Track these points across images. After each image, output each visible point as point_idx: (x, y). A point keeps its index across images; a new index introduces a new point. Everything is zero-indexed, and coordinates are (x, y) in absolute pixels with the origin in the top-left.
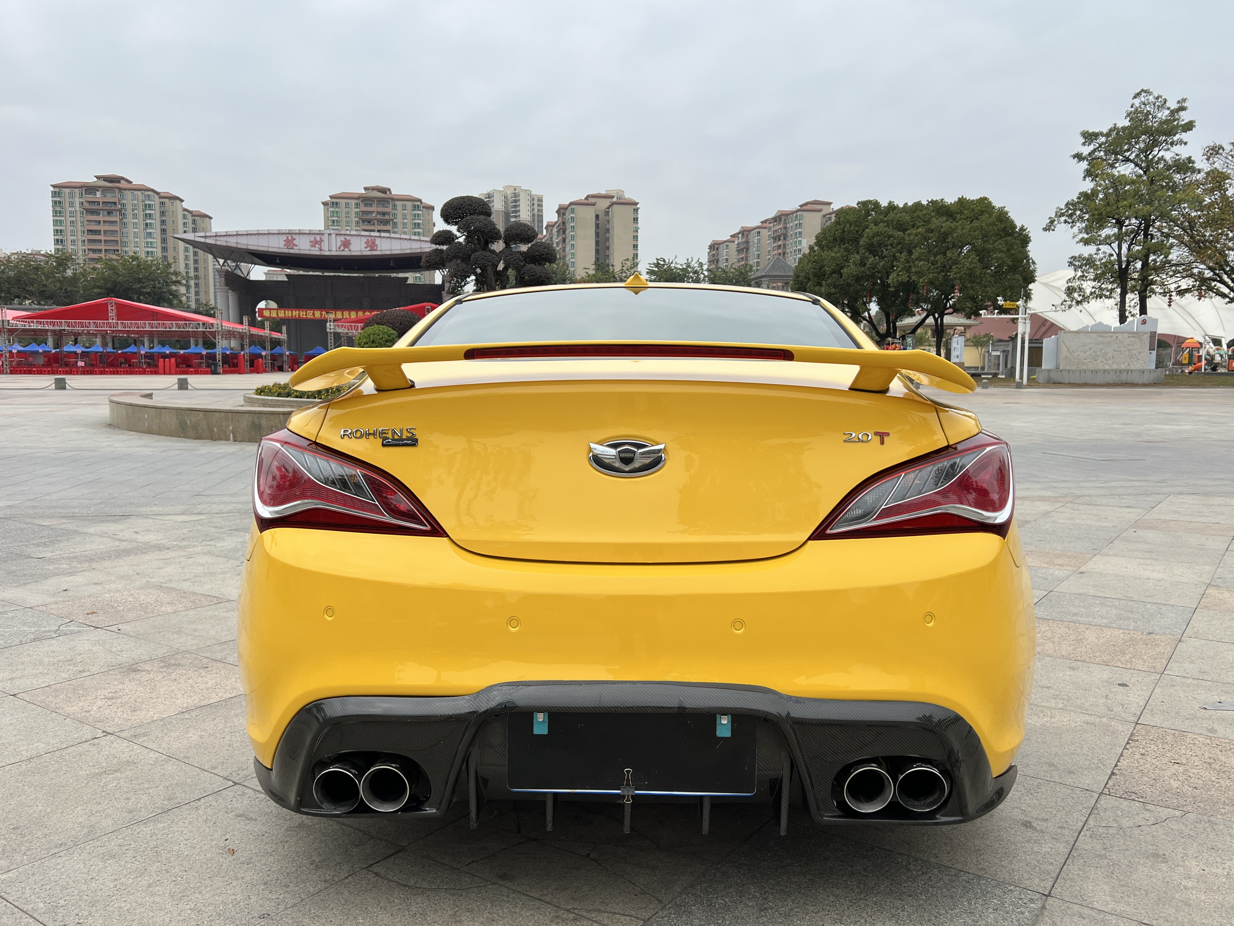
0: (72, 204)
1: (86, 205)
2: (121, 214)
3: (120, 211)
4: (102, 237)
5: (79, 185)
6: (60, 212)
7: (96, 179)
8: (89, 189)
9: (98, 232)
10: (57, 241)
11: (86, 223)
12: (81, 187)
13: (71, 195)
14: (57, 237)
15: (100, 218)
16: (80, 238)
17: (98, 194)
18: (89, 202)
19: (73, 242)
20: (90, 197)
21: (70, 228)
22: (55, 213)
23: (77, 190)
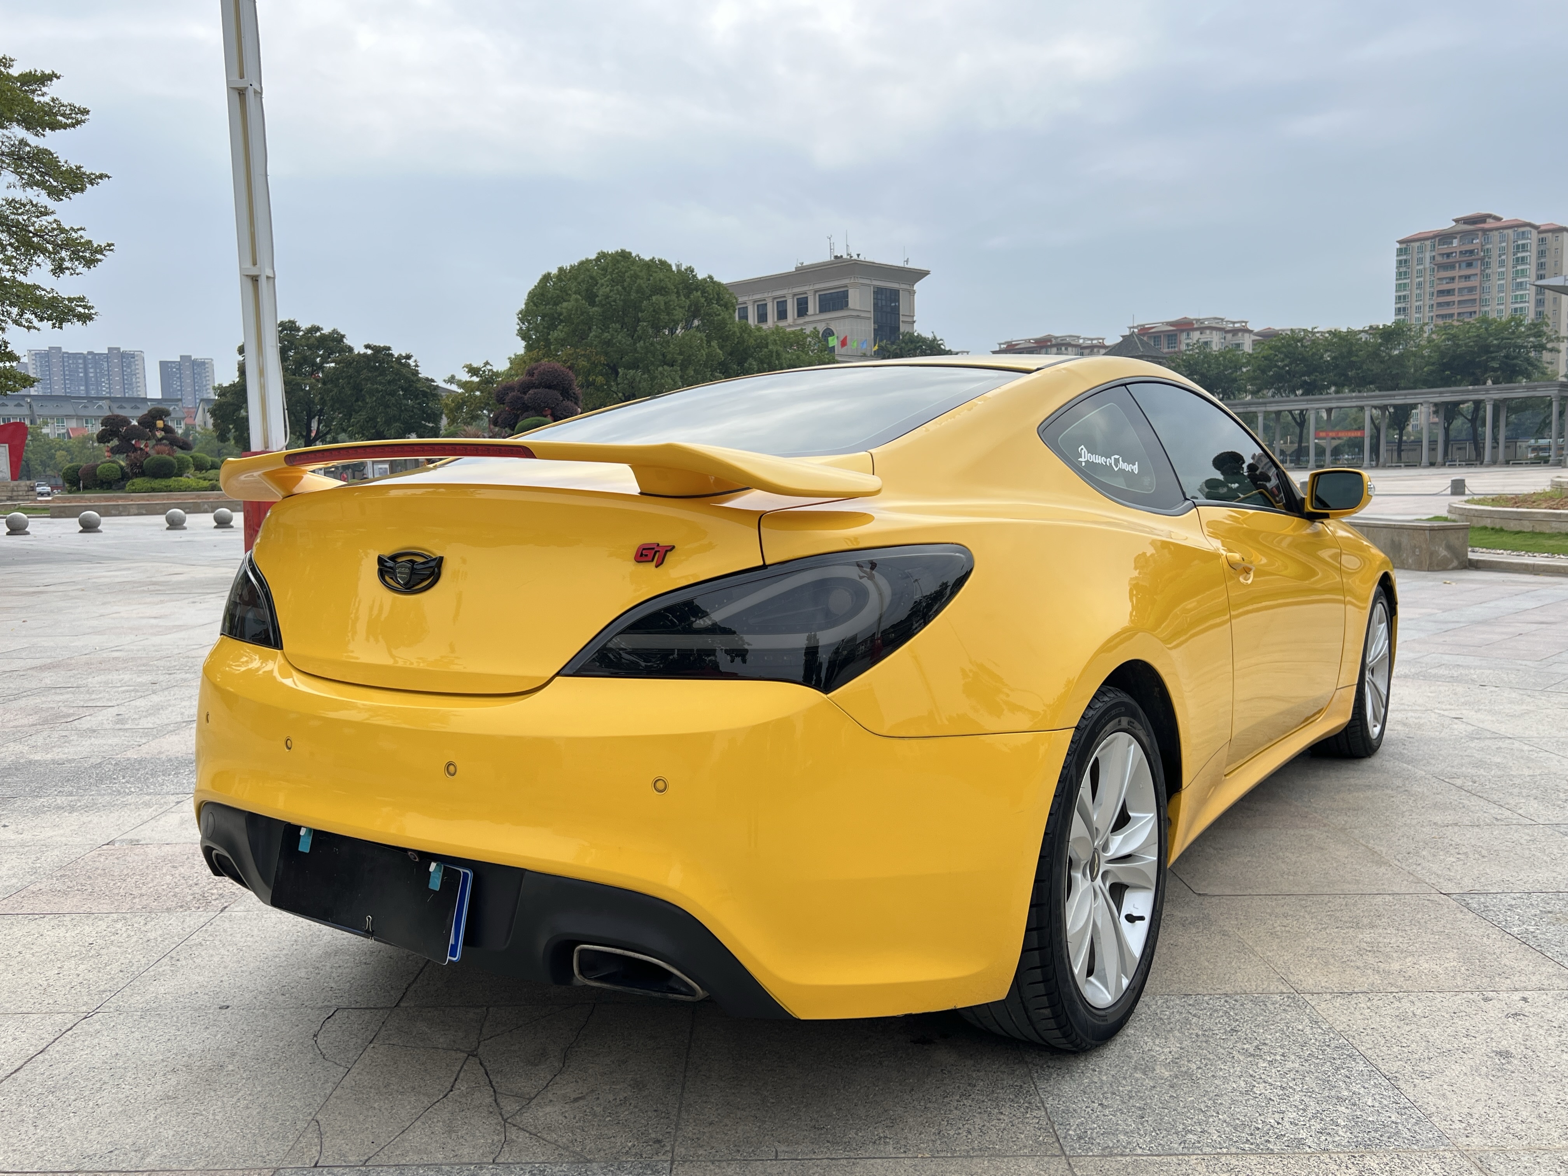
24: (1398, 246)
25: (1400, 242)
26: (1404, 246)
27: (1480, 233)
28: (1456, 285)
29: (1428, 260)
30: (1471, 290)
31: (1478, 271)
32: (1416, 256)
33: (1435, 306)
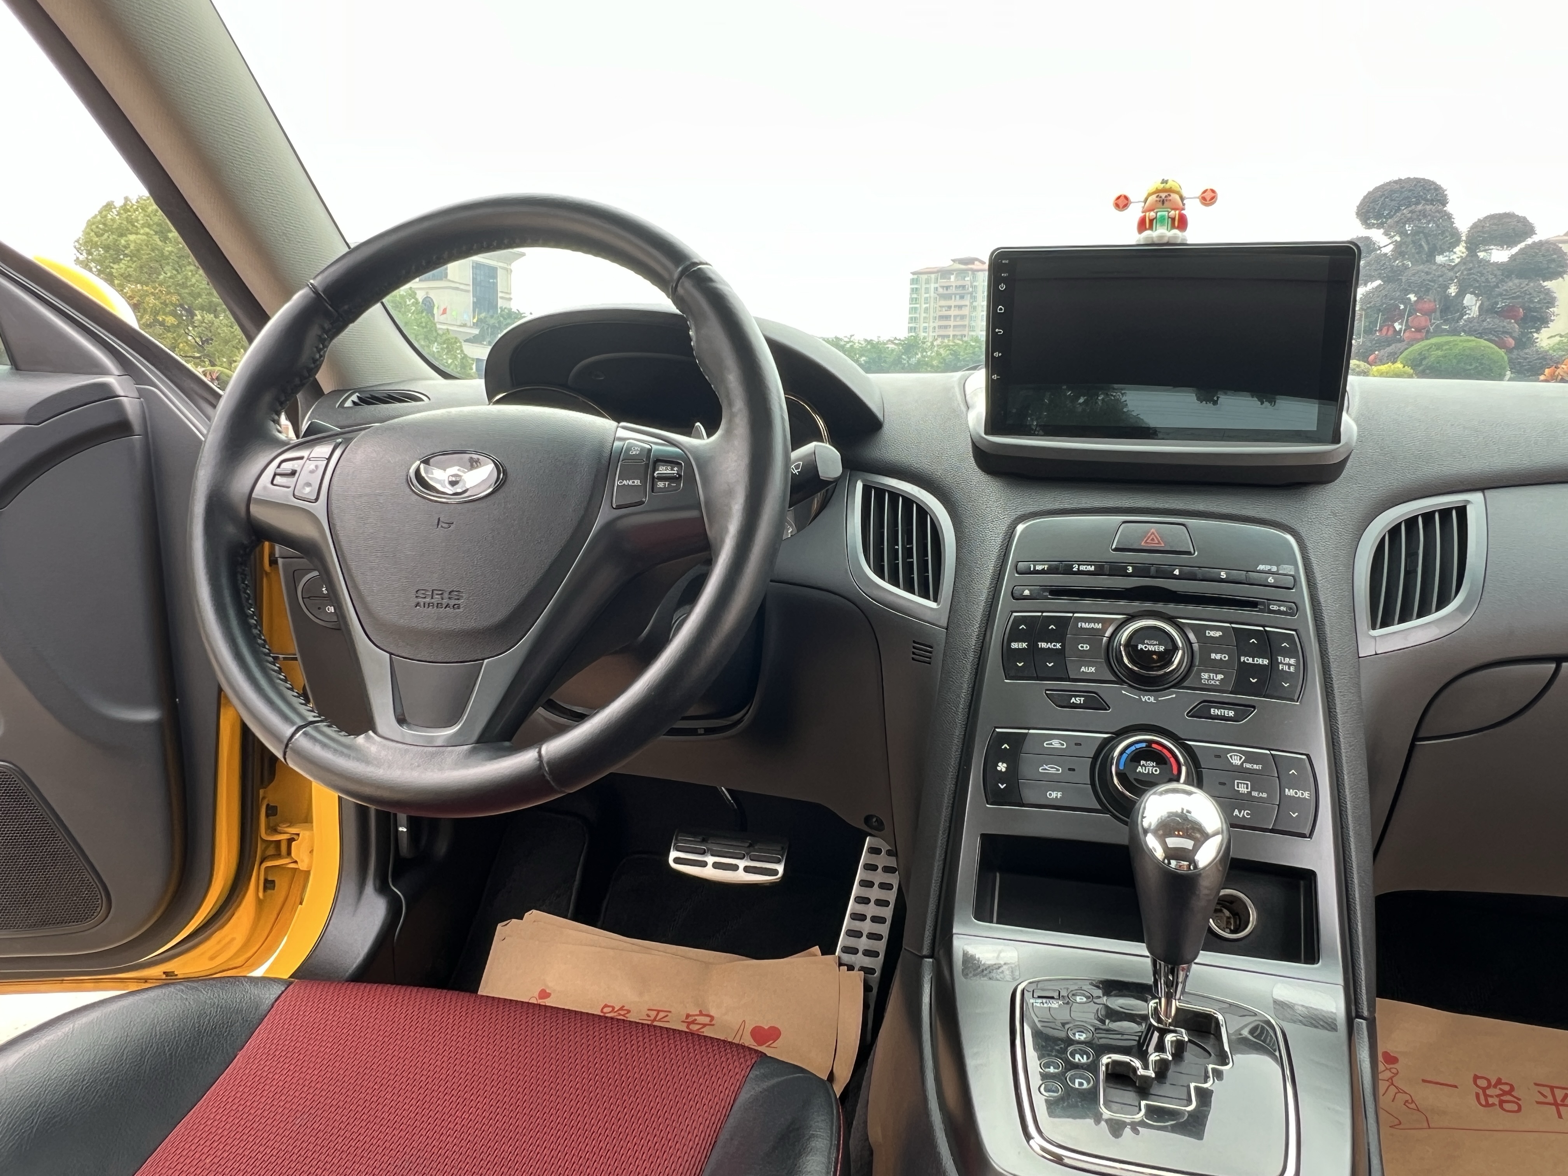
0: (927, 290)
1: (940, 290)
2: (971, 297)
3: (971, 293)
4: (952, 323)
5: (935, 270)
6: (916, 299)
7: (952, 263)
8: (944, 273)
9: (947, 318)
10: (911, 329)
11: (938, 309)
12: (937, 272)
13: (928, 282)
14: (911, 325)
15: (952, 303)
16: (932, 325)
17: (953, 278)
18: (943, 287)
19: (925, 328)
20: (944, 282)
21: (923, 315)
22: (913, 300)
23: (933, 276)
24: (912, 276)
25: (913, 273)
26: (915, 277)
27: (970, 272)
28: (952, 313)
29: (932, 290)
30: (963, 317)
31: (968, 303)
32: (924, 286)
33: (937, 328)
